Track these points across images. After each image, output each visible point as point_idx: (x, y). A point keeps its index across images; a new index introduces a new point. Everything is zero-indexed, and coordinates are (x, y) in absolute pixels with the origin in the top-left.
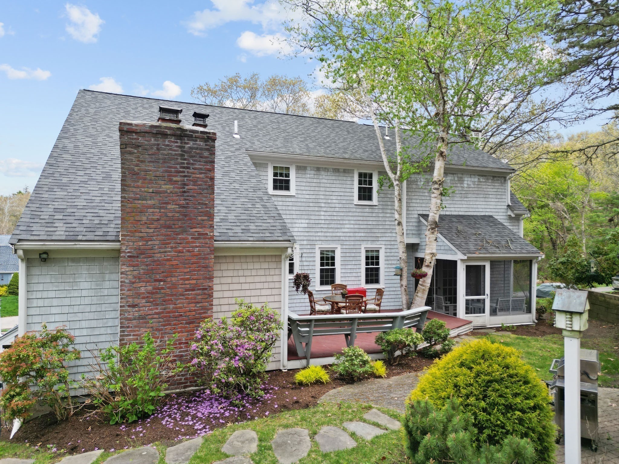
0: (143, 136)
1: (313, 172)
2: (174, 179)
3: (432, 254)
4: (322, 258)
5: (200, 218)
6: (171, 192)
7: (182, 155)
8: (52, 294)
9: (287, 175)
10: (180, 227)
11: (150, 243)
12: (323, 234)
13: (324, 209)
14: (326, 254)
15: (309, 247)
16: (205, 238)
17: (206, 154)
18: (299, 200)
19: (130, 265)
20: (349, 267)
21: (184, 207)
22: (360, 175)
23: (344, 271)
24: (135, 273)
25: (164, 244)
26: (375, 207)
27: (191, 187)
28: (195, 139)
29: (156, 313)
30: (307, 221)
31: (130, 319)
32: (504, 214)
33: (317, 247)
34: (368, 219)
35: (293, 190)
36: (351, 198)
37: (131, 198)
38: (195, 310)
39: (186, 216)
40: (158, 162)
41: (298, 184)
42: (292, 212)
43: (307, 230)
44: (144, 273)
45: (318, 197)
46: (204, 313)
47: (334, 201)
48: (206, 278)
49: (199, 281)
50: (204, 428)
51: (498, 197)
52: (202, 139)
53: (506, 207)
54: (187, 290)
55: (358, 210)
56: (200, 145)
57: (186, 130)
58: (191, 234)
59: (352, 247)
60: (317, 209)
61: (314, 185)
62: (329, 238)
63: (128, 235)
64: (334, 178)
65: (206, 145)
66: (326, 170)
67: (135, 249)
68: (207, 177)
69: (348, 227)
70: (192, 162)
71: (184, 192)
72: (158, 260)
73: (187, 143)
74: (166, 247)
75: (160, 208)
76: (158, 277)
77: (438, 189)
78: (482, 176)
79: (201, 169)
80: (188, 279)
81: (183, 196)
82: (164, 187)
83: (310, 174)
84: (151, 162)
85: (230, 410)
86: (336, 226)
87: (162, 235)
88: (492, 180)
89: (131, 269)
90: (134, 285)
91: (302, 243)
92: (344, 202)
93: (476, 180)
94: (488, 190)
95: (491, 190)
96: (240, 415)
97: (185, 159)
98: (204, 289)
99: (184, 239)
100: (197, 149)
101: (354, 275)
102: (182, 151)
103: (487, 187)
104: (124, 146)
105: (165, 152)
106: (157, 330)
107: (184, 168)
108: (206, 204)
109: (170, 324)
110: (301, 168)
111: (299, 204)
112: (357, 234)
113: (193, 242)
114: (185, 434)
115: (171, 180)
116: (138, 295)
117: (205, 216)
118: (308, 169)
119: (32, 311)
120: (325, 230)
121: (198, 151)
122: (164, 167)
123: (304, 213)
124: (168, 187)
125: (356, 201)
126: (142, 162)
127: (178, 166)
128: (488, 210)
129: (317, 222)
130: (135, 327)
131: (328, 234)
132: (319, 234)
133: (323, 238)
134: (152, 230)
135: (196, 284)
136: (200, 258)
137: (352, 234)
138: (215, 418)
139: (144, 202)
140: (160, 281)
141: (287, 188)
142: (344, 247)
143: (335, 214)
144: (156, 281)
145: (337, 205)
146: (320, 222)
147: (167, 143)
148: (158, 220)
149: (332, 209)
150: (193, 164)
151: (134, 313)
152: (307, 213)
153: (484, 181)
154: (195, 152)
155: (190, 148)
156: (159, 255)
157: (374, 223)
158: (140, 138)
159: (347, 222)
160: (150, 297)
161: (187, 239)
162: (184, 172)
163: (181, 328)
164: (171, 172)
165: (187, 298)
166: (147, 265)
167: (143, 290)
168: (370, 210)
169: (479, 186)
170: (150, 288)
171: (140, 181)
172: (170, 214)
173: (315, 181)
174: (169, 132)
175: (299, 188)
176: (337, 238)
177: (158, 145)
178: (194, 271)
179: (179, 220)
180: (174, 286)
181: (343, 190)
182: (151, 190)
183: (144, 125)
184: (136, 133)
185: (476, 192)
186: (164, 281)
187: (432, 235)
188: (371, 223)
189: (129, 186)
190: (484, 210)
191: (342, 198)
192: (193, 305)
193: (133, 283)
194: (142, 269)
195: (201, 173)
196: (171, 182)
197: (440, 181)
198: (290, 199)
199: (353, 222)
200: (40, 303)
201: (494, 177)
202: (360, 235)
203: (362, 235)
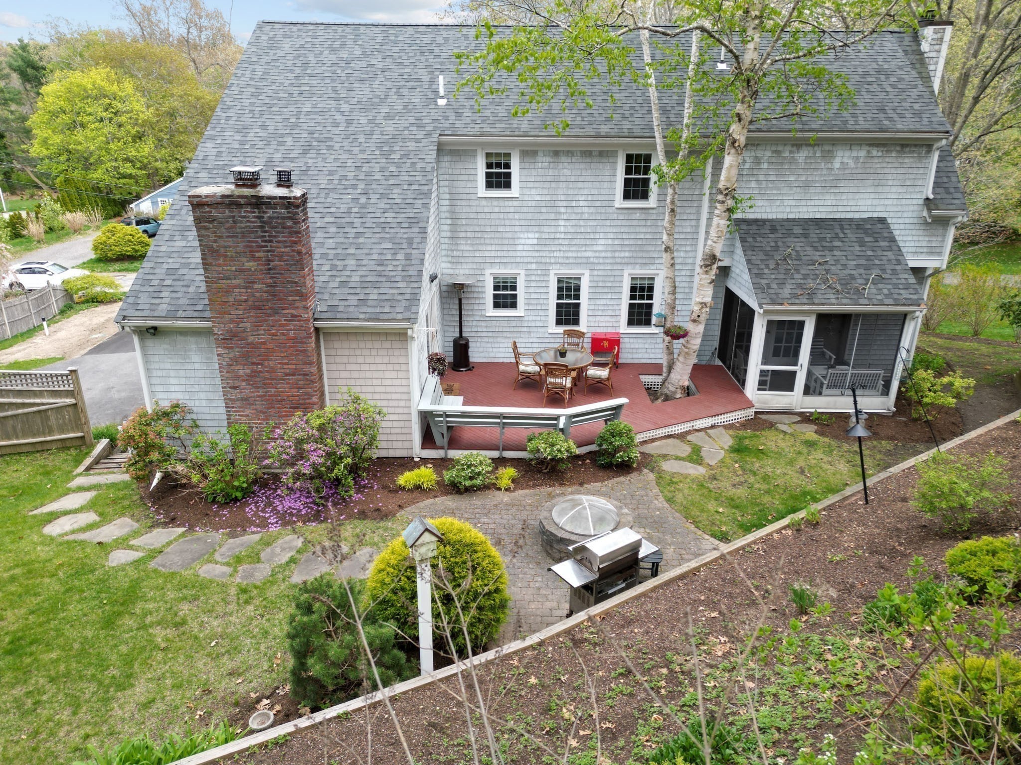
0: (216, 208)
1: (548, 159)
2: (257, 255)
3: (702, 303)
4: (560, 289)
5: (291, 298)
6: (256, 270)
7: (262, 227)
8: (168, 366)
9: (508, 166)
10: (271, 308)
11: (241, 325)
12: (561, 254)
13: (565, 217)
14: (567, 283)
15: (539, 272)
16: (299, 321)
17: (289, 223)
18: (525, 203)
19: (225, 348)
20: (602, 302)
21: (271, 286)
22: (629, 158)
23: (592, 307)
24: (231, 355)
25: (256, 326)
26: (651, 211)
27: (277, 263)
28: (274, 207)
29: (258, 396)
30: (537, 235)
31: (233, 400)
32: (915, 214)
33: (552, 273)
34: (637, 230)
35: (515, 191)
36: (611, 197)
37: (215, 277)
38: (298, 396)
39: (275, 296)
40: (237, 237)
41: (523, 179)
42: (513, 222)
43: (537, 248)
44: (240, 356)
45: (554, 198)
46: (308, 399)
47: (582, 204)
48: (305, 363)
49: (298, 366)
50: (277, 523)
51: (908, 183)
52: (283, 206)
53: (921, 202)
54: (287, 375)
55: (621, 217)
56: (281, 213)
57: (263, 197)
58: (283, 316)
59: (609, 273)
60: (552, 216)
61: (549, 179)
62: (571, 261)
63: (217, 317)
64: (582, 166)
65: (288, 213)
66: (570, 153)
67: (228, 331)
68: (293, 251)
69: (602, 243)
70: (274, 234)
71: (270, 269)
72: (252, 343)
73: (266, 213)
74: (258, 330)
75: (247, 288)
76: (255, 360)
77: (723, 202)
78: (877, 145)
79: (285, 241)
80: (287, 364)
81: (269, 273)
82: (248, 265)
83: (543, 162)
84: (228, 237)
85: (309, 508)
86: (583, 242)
87: (252, 317)
88: (898, 151)
89: (227, 351)
90: (232, 368)
91: (529, 266)
92: (598, 204)
93: (863, 153)
94: (886, 171)
95: (893, 171)
96: (314, 516)
97: (266, 232)
98: (305, 375)
99: (277, 321)
100: (278, 218)
101: (610, 313)
102: (261, 222)
103: (885, 165)
104: (198, 220)
105: (242, 225)
106: (261, 412)
107: (266, 241)
108: (296, 282)
109: (274, 408)
110: (529, 153)
111: (525, 210)
112: (617, 254)
113: (287, 325)
114: (257, 526)
115: (253, 256)
116: (237, 377)
117: (297, 295)
118: (540, 154)
119: (154, 381)
120: (566, 248)
121: (279, 221)
122: (244, 242)
123: (533, 223)
124: (251, 265)
125: (619, 201)
126: (220, 237)
127: (259, 240)
128: (878, 209)
129: (552, 236)
130: (240, 407)
131: (570, 254)
132: (555, 254)
133: (561, 261)
134: (241, 312)
135: (296, 369)
136: (296, 342)
137: (609, 254)
138: (291, 514)
139: (229, 282)
140: (257, 364)
141: (508, 185)
142: (596, 273)
143: (582, 223)
144: (253, 364)
145: (586, 210)
146: (558, 236)
147: (243, 214)
148: (246, 301)
149: (578, 217)
150: (275, 236)
151: (235, 395)
152: (538, 223)
153: (880, 154)
154: (276, 222)
155: (270, 217)
156: (252, 338)
157: (648, 236)
158: (213, 211)
159: (602, 236)
160: (250, 379)
161: (280, 321)
162: (266, 246)
163: (286, 412)
164: (252, 247)
165: (288, 383)
166: (242, 348)
167: (241, 372)
168: (643, 216)
169: (867, 165)
170: (248, 371)
171: (221, 259)
172: (258, 295)
173: (551, 172)
174: (242, 201)
175: (525, 185)
176: (584, 261)
177: (234, 217)
178: (292, 355)
179: (268, 300)
180: (272, 370)
181: (598, 185)
182: (234, 268)
183: (214, 195)
184: (208, 205)
185: (859, 177)
186: (262, 365)
187: (704, 276)
188: (642, 236)
189: (211, 265)
190: (870, 209)
191: (595, 198)
192: (296, 390)
193: (231, 365)
194: (237, 352)
195: (286, 247)
196: (253, 258)
197: (727, 189)
198: (510, 203)
199: (611, 236)
200: (159, 373)
201: (903, 146)
202: (623, 255)
203: (627, 254)
